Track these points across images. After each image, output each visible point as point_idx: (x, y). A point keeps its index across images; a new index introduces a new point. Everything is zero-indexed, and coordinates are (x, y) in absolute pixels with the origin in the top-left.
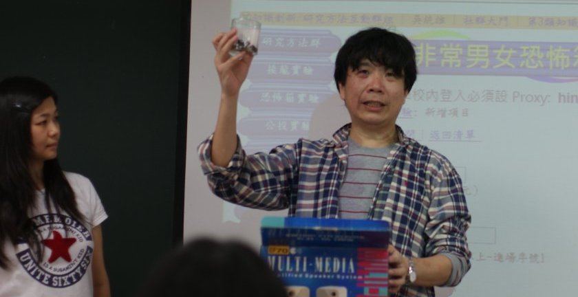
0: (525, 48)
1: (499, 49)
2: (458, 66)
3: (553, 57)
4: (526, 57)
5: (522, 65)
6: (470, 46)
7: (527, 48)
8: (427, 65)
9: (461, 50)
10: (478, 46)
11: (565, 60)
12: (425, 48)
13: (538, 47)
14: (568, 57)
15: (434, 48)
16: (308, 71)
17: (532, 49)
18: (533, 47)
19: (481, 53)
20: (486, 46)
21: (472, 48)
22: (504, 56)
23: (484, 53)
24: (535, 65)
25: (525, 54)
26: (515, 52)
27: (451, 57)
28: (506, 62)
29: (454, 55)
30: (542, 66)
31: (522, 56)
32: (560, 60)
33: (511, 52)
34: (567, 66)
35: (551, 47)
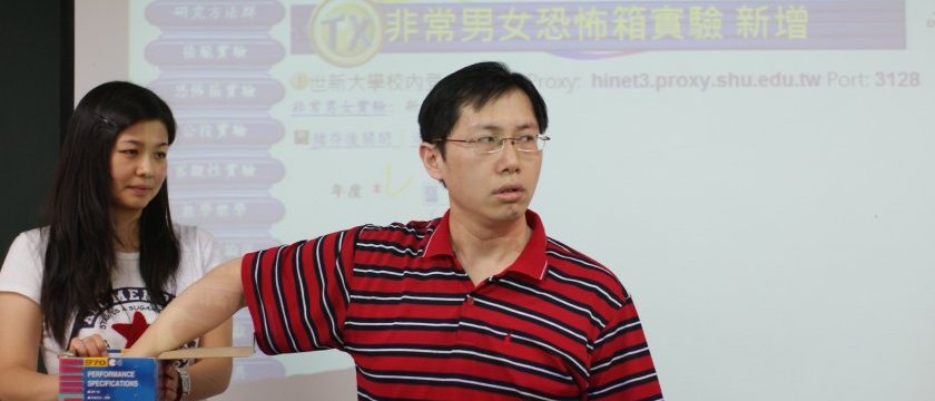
0: (543, 11)
1: (507, 13)
2: (450, 39)
3: (584, 23)
4: (545, 25)
5: (539, 35)
6: (466, 10)
7: (547, 10)
8: (406, 39)
9: (453, 16)
10: (478, 10)
11: (601, 27)
12: (402, 14)
13: (562, 10)
14: (604, 23)
15: (415, 15)
16: (240, 52)
17: (553, 13)
18: (555, 9)
19: (482, 20)
20: (489, 10)
21: (469, 13)
22: (514, 24)
23: (485, 20)
24: (557, 35)
25: (543, 20)
26: (529, 17)
27: (440, 27)
28: (517, 32)
29: (444, 24)
30: (568, 35)
31: (539, 22)
32: (593, 26)
33: (524, 17)
34: (604, 34)
35: (580, 9)
